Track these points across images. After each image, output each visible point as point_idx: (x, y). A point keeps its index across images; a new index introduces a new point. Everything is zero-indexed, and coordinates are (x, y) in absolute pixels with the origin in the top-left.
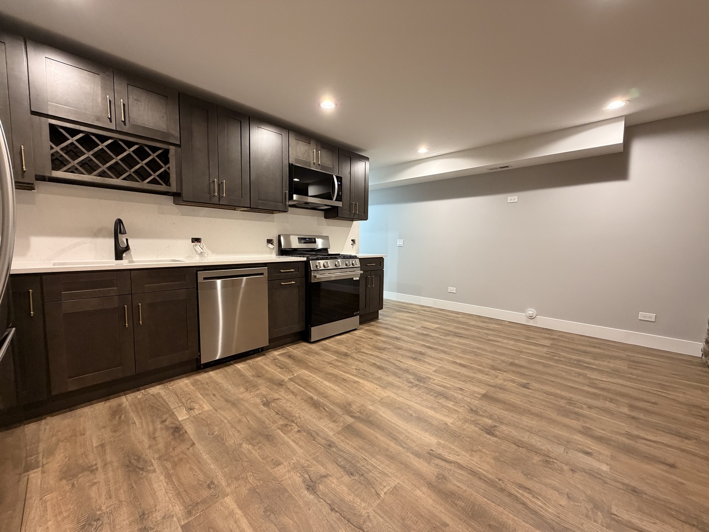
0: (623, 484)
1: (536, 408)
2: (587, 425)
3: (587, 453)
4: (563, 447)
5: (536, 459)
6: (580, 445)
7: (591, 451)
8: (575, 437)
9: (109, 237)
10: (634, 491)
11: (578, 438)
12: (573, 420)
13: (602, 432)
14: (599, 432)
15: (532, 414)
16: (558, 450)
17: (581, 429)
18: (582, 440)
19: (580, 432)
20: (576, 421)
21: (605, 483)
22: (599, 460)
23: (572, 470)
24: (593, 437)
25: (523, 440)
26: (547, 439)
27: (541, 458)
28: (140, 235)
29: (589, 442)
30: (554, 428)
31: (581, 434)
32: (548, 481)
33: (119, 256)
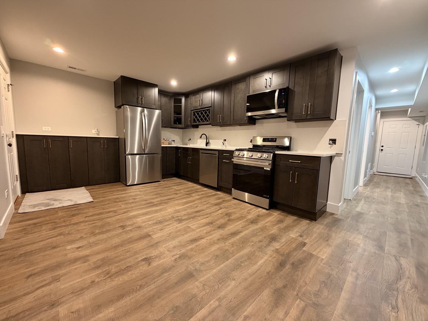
0: (60, 247)
1: (121, 250)
2: (86, 264)
3: (79, 247)
4: (91, 242)
5: (97, 231)
6: (85, 249)
7: (78, 250)
8: (89, 251)
9: (205, 139)
10: (54, 248)
11: (87, 251)
12: (96, 260)
13: (76, 267)
14: (78, 265)
15: (118, 246)
16: (92, 239)
17: (89, 258)
18: (85, 252)
19: (88, 256)
20: (95, 261)
21: (67, 242)
22: (73, 248)
23: (82, 237)
24: (80, 258)
25: (108, 233)
26: (100, 240)
27: (96, 232)
28: (212, 139)
29: (81, 254)
30: (102, 247)
31: (87, 255)
32: (88, 229)
33: (206, 145)
